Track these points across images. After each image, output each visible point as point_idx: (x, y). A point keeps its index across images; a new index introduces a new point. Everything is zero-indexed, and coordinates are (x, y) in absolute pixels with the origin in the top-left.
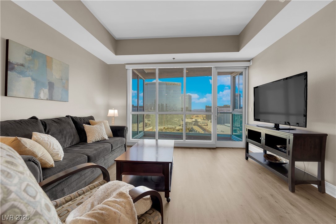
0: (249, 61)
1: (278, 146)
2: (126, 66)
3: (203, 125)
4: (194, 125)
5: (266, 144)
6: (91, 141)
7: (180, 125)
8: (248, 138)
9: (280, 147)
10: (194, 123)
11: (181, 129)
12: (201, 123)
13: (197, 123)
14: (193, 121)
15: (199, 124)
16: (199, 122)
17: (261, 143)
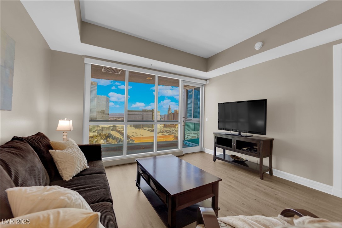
0: (206, 80)
1: (245, 149)
2: (86, 59)
3: (122, 130)
4: (112, 130)
5: (237, 148)
6: (71, 176)
7: (95, 132)
8: (217, 144)
9: (247, 149)
10: (112, 128)
11: (96, 135)
12: (120, 128)
13: (116, 128)
14: (111, 126)
15: (118, 129)
16: (117, 127)
17: (232, 147)
